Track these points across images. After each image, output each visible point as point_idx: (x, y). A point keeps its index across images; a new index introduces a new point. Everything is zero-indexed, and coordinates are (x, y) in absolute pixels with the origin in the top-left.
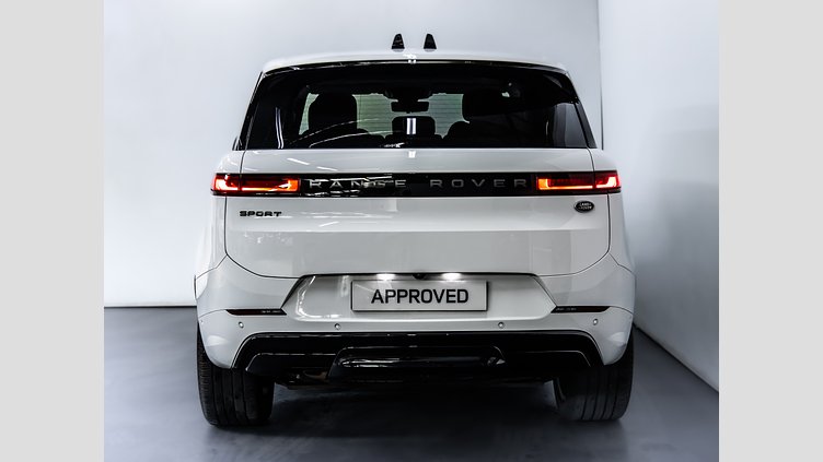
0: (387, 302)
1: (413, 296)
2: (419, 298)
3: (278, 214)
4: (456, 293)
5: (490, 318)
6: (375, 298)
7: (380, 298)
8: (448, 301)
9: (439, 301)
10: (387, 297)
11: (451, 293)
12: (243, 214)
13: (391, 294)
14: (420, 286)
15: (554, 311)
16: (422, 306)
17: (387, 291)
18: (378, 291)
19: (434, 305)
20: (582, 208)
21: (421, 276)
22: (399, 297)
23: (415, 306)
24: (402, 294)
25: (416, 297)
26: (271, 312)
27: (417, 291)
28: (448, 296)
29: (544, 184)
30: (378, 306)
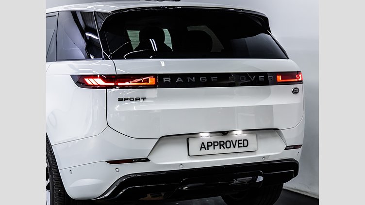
0: (208, 149)
1: (222, 145)
2: (225, 146)
3: (144, 99)
4: (242, 142)
5: (258, 155)
6: (201, 148)
7: (205, 147)
8: (239, 147)
9: (234, 147)
10: (208, 146)
11: (240, 142)
12: (120, 99)
13: (210, 144)
14: (224, 139)
15: (285, 149)
16: (227, 151)
17: (208, 143)
18: (203, 143)
19: (232, 150)
20: (295, 91)
21: (225, 133)
22: (214, 146)
23: (223, 150)
24: (216, 144)
25: (223, 145)
26: (139, 160)
27: (223, 142)
28: (239, 144)
29: (279, 78)
30: (204, 152)
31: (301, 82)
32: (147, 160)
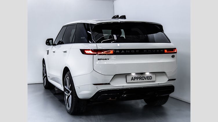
1: (140, 78)
2: (142, 79)
3: (108, 59)
4: (149, 77)
5: (156, 83)
6: (132, 79)
7: (133, 79)
8: (148, 79)
9: (146, 79)
10: (135, 79)
12: (99, 59)
13: (135, 78)
14: (142, 76)
15: (168, 80)
17: (135, 77)
18: (132, 78)
19: (145, 80)
20: (173, 57)
21: (142, 74)
22: (137, 79)
23: (141, 81)
25: (141, 79)
26: (106, 84)
28: (148, 78)
29: (166, 51)
30: (133, 81)
31: (176, 53)
32: (109, 84)
